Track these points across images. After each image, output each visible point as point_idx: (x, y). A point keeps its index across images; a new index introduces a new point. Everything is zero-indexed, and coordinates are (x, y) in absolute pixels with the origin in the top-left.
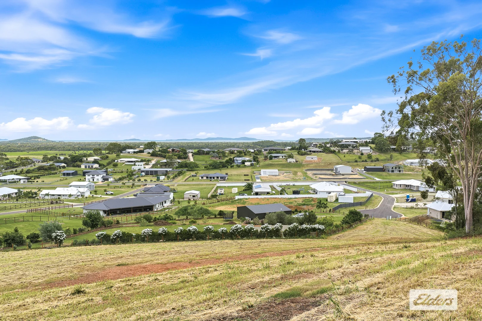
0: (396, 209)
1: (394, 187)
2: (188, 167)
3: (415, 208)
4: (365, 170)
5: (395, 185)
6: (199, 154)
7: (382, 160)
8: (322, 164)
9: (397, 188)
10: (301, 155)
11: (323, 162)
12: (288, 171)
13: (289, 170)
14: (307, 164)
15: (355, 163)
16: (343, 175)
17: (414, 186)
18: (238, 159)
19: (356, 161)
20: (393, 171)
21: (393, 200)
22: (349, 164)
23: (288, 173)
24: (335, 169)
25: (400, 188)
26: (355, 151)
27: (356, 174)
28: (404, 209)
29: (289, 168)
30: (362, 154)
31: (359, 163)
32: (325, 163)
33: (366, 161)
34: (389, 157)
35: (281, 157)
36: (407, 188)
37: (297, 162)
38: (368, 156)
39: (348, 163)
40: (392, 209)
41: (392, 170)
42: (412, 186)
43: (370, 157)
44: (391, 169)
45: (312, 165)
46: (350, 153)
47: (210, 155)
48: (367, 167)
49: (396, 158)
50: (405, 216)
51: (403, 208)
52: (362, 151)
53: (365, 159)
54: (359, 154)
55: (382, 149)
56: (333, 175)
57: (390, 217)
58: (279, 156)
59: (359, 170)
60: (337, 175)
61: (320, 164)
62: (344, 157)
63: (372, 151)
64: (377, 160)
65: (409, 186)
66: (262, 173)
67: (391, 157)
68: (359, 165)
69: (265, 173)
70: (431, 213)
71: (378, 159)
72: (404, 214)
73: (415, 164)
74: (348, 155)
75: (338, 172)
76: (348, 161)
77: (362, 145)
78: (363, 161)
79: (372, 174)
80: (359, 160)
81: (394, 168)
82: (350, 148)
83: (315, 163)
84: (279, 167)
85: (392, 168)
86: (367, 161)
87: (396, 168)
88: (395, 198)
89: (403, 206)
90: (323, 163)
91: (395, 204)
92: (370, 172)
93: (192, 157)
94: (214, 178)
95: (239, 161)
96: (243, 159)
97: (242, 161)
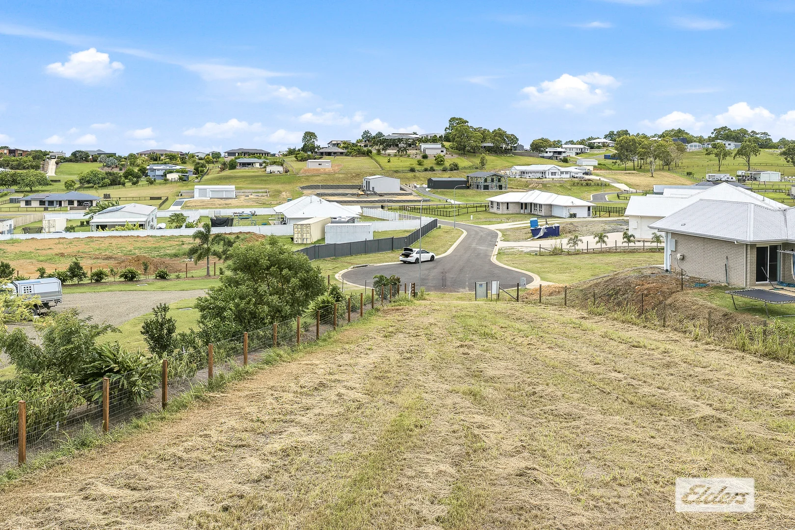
0: (505, 258)
1: (491, 210)
2: (19, 183)
3: (569, 254)
4: (428, 187)
5: (495, 205)
6: (76, 161)
7: (465, 168)
8: (341, 176)
9: (500, 212)
10: (301, 161)
11: (344, 172)
12: (260, 191)
13: (264, 188)
14: (308, 176)
15: (411, 175)
16: (381, 195)
17: (541, 205)
18: (155, 168)
19: (412, 170)
20: (486, 188)
21: (494, 235)
22: (399, 174)
23: (260, 194)
24: (365, 184)
25: (506, 212)
26: (411, 152)
27: (411, 194)
28: (532, 258)
29: (266, 184)
30: (425, 157)
31: (417, 174)
32: (346, 174)
33: (432, 169)
34: (478, 162)
35: (257, 165)
36: (522, 211)
37: (286, 172)
38: (435, 160)
39: (395, 173)
40: (494, 259)
41: (486, 184)
42: (535, 205)
43: (439, 161)
44: (482, 184)
45: (318, 178)
46: (401, 156)
47: (101, 162)
48: (434, 179)
49: (492, 164)
50: (543, 279)
51: (529, 253)
52: (424, 150)
53: (431, 165)
54: (419, 157)
55: (465, 147)
56: (358, 195)
57: (495, 285)
58: (253, 164)
59: (418, 186)
60: (368, 195)
61: (336, 175)
62: (389, 162)
63: (445, 150)
64: (455, 168)
65: (528, 207)
66: (196, 194)
67: (483, 163)
68: (419, 178)
69: (203, 192)
70: (683, 258)
71: (456, 165)
72: (538, 273)
73: (530, 175)
74: (397, 158)
75: (371, 189)
76: (395, 169)
77: (426, 140)
78: (426, 170)
79: (443, 194)
80: (418, 168)
81: (489, 179)
82: (401, 145)
83: (326, 174)
84: (244, 182)
85: (486, 180)
86: (434, 170)
87: (492, 180)
88: (498, 232)
89: (527, 247)
90: (342, 174)
91: (501, 244)
92: (439, 190)
93: (54, 167)
94: (60, 203)
95: (158, 173)
96: (168, 168)
97: (164, 171)
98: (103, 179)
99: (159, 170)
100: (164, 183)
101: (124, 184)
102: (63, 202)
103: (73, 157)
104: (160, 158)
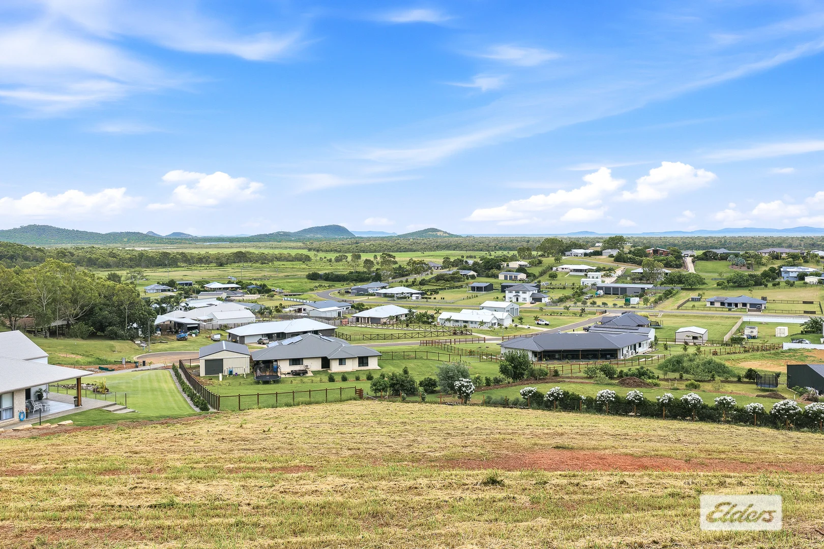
2: (684, 283)
6: (707, 260)
18: (789, 270)
47: (730, 261)
93: (692, 265)
94: (736, 305)
95: (791, 275)
96: (801, 270)
97: (797, 273)
98: (747, 280)
99: (792, 272)
100: (803, 286)
101: (766, 286)
102: (739, 305)
103: (704, 256)
104: (781, 256)
